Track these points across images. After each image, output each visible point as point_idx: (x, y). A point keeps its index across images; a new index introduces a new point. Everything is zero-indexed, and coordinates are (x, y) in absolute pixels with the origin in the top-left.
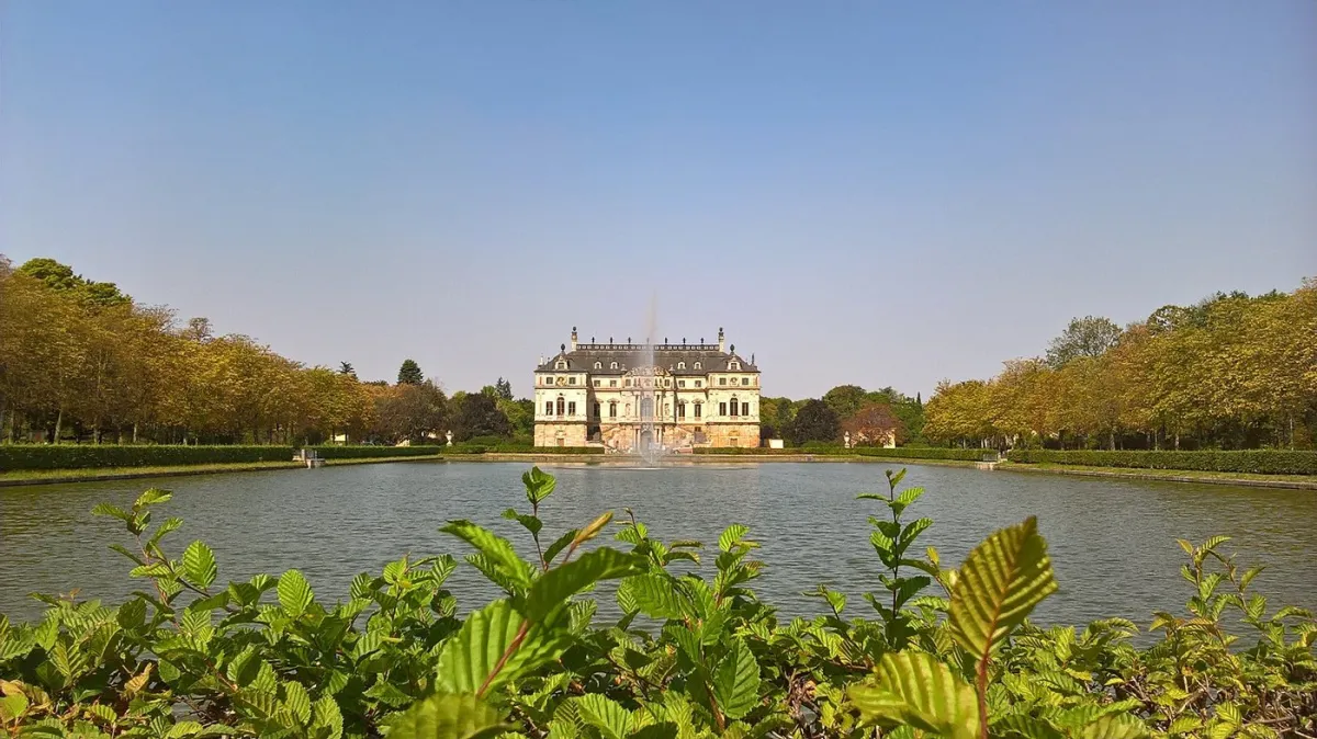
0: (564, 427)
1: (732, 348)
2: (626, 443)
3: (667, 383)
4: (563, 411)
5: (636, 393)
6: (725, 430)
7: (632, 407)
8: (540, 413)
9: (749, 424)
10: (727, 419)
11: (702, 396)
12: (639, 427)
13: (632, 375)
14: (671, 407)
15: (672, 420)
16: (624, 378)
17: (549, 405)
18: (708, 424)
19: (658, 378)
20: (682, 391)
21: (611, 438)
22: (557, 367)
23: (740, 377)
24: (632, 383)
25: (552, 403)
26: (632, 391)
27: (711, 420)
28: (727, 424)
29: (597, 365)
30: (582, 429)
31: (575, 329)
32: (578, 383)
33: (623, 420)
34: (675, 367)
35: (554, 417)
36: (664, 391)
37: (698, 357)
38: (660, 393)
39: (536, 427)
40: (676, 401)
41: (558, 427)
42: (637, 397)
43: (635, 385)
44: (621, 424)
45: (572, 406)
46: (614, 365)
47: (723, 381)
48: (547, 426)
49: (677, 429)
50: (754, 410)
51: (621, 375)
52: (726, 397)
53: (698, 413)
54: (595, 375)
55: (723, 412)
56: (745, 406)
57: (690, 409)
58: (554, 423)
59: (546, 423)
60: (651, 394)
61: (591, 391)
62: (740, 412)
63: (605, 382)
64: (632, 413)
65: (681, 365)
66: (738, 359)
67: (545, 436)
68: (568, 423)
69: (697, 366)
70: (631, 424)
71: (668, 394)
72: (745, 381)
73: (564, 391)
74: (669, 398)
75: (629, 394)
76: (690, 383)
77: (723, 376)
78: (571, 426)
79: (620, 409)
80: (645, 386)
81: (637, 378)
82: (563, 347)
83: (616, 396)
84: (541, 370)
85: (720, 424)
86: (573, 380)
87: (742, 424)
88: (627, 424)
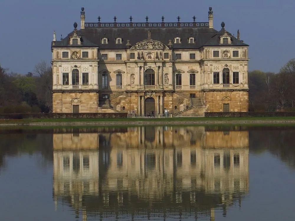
0: (79, 95)
1: (223, 25)
2: (132, 108)
3: (166, 55)
4: (78, 81)
5: (139, 65)
6: (218, 96)
7: (137, 77)
8: (57, 83)
9: (240, 90)
10: (220, 86)
11: (196, 67)
12: (143, 94)
13: (136, 49)
14: (170, 76)
15: (171, 88)
16: (129, 52)
17: (65, 76)
18: (203, 91)
19: (159, 52)
20: (179, 62)
21: (118, 103)
22: (71, 42)
23: (231, 50)
24: (136, 56)
25: (67, 74)
26: (136, 63)
27: (206, 87)
28: (220, 91)
29: (104, 41)
30: (94, 96)
31: (83, 9)
32: (90, 56)
33: (129, 88)
34: (173, 42)
35: (70, 87)
36: (164, 63)
37: (191, 33)
38: (161, 65)
39: (54, 95)
40: (174, 70)
41: (73, 95)
42: (141, 67)
43: (139, 58)
44: (127, 92)
45: (86, 77)
46: (119, 41)
47: (216, 54)
48: (64, 95)
49: (176, 96)
50: (243, 79)
51: (125, 49)
52: (219, 68)
53: (193, 81)
54: (104, 49)
55: (216, 81)
56: (236, 75)
57: (186, 79)
58: (71, 91)
59: (63, 92)
60: (153, 66)
61: (101, 63)
62: (231, 81)
63: (112, 55)
64: (137, 81)
65: (177, 40)
66: (229, 34)
67: (62, 103)
68: (82, 91)
69: (191, 40)
70: (137, 92)
71: (167, 65)
72: (236, 54)
73: (78, 64)
74: (168, 69)
75: (134, 65)
76: (185, 55)
77: (216, 49)
78: (85, 94)
79: (126, 79)
80: (147, 59)
81: (140, 52)
82: (76, 25)
83: (121, 68)
84: (57, 45)
85: (214, 90)
86: (85, 54)
87: (233, 90)
88: (132, 92)
